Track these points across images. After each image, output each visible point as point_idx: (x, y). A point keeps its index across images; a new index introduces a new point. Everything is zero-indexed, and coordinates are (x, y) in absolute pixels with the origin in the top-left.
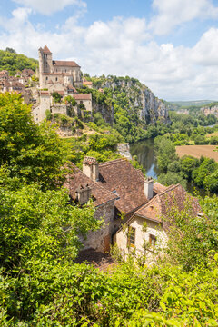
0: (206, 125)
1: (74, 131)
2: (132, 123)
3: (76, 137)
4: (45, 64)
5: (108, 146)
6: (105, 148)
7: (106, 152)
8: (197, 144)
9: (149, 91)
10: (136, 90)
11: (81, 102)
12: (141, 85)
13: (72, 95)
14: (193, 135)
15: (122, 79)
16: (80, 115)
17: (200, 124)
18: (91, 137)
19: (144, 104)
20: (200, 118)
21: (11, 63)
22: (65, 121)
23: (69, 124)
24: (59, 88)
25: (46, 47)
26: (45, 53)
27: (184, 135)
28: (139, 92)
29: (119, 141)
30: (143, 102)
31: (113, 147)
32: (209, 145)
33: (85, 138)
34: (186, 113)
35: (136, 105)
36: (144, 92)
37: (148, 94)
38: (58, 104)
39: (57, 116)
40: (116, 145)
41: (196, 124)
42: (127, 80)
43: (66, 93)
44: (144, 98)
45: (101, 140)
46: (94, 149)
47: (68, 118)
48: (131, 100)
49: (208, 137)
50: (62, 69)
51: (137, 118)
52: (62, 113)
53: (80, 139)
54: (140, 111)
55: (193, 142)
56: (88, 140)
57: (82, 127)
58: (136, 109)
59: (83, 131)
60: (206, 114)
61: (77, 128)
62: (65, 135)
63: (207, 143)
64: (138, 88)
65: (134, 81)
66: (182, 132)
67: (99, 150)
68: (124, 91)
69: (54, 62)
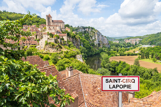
0: (126, 47)
1: (57, 49)
2: (92, 47)
3: (58, 52)
4: (49, 21)
5: (72, 56)
6: (71, 57)
7: (71, 59)
8: (121, 55)
9: (99, 32)
10: (93, 32)
11: (62, 37)
12: (95, 30)
13: (58, 34)
14: (119, 51)
15: (87, 28)
16: (61, 43)
17: (124, 47)
18: (65, 52)
19: (97, 38)
20: (123, 44)
21: (37, 22)
22: (53, 45)
23: (55, 46)
24: (53, 31)
25: (49, 15)
26: (49, 17)
27: (115, 52)
28: (95, 33)
29: (78, 53)
30: (97, 37)
31: (74, 57)
32: (126, 56)
33: (62, 52)
34: (118, 42)
35: (93, 39)
36: (97, 33)
37: (99, 34)
38: (51, 38)
39: (50, 43)
40: (76, 55)
41: (121, 47)
42: (89, 28)
43: (55, 33)
44: (97, 35)
45: (69, 53)
46: (66, 57)
47: (55, 44)
48: (91, 36)
49: (126, 52)
50: (56, 23)
51: (94, 44)
52: (52, 42)
53: (60, 53)
54: (95, 41)
55: (119, 55)
56: (63, 53)
57: (61, 48)
58: (93, 41)
59: (62, 49)
60: (127, 42)
61: (59, 48)
62: (53, 51)
63: (125, 55)
64: (94, 31)
65: (92, 28)
66: (114, 50)
67: (68, 58)
68: (88, 33)
69: (53, 21)
